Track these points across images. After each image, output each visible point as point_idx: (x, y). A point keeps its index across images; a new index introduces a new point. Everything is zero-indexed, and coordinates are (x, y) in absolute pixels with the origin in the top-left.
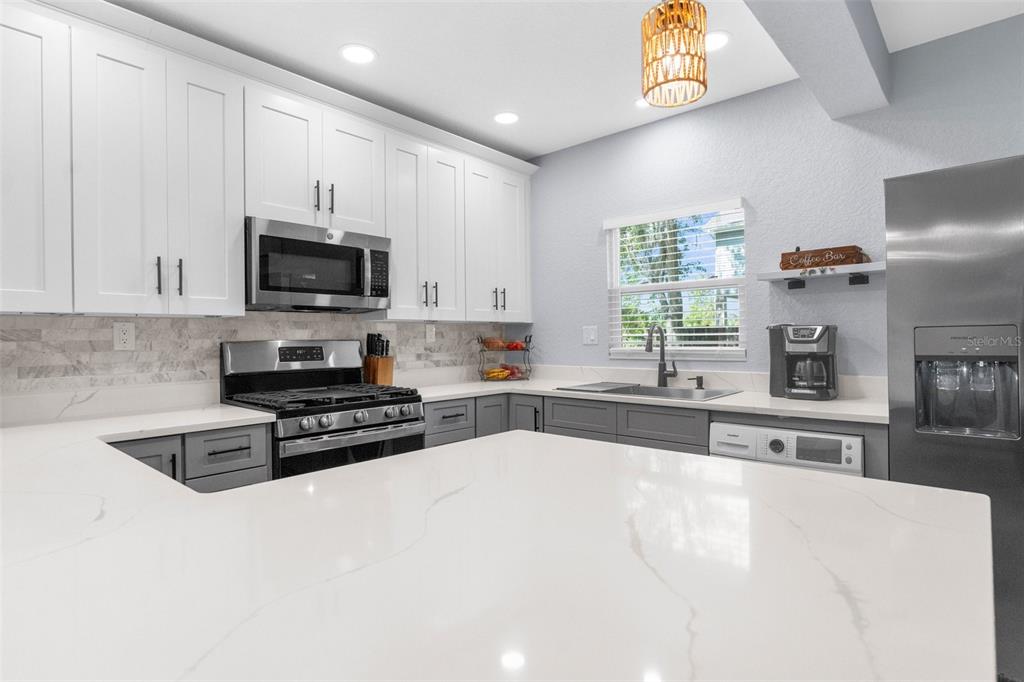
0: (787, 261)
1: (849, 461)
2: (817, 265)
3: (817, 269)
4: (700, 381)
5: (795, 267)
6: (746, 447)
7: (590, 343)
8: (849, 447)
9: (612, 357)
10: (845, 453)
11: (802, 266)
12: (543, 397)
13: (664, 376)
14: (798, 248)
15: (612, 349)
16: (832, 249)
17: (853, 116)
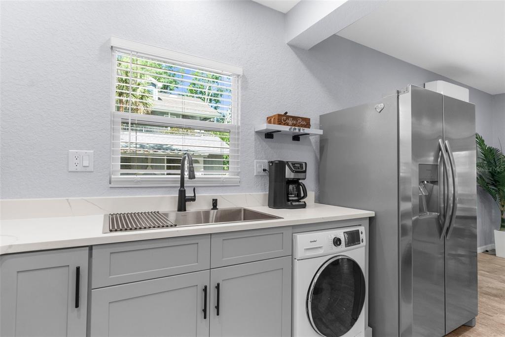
1: (362, 241)
2: (295, 125)
3: (296, 128)
4: (215, 203)
6: (321, 248)
8: (361, 233)
9: (113, 186)
10: (361, 237)
11: (288, 124)
12: (91, 248)
13: (183, 202)
14: (286, 113)
15: (113, 177)
16: (301, 118)
17: (295, 47)
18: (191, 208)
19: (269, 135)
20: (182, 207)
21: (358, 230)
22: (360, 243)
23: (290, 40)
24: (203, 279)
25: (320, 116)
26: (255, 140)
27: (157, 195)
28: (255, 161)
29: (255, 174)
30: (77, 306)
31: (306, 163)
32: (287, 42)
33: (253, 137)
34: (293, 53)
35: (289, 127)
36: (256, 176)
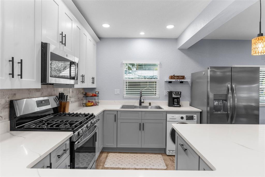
0: (172, 77)
1: (195, 119)
2: (178, 79)
3: (178, 80)
4: (150, 104)
5: (173, 79)
6: (176, 119)
7: (117, 94)
8: (195, 117)
9: (124, 98)
10: (194, 118)
11: (175, 79)
12: (117, 111)
13: (141, 103)
14: (174, 75)
15: (124, 96)
16: (181, 76)
17: (182, 50)
18: (143, 104)
19: (170, 82)
20: (140, 104)
21: (193, 116)
22: (193, 120)
23: (179, 47)
24: (140, 121)
25: (192, 74)
26: (165, 84)
27: (134, 101)
28: (165, 91)
29: (165, 95)
30: (115, 121)
31: (181, 92)
32: (178, 48)
33: (164, 83)
34: (181, 52)
35: (175, 80)
36: (165, 96)
